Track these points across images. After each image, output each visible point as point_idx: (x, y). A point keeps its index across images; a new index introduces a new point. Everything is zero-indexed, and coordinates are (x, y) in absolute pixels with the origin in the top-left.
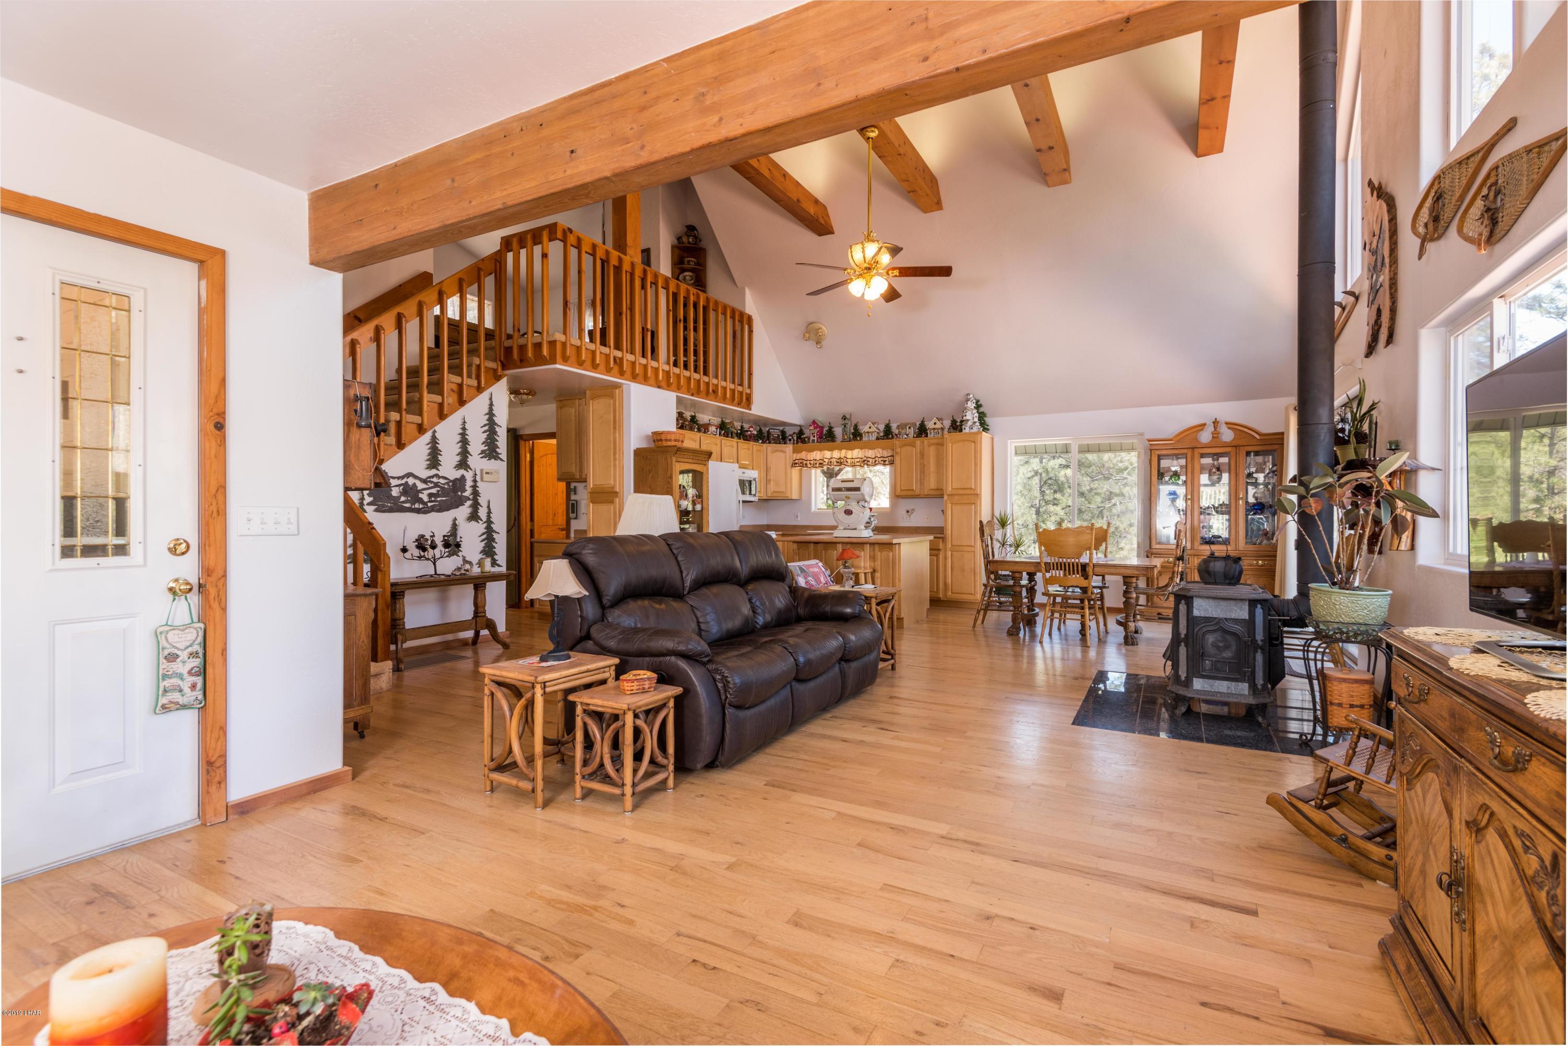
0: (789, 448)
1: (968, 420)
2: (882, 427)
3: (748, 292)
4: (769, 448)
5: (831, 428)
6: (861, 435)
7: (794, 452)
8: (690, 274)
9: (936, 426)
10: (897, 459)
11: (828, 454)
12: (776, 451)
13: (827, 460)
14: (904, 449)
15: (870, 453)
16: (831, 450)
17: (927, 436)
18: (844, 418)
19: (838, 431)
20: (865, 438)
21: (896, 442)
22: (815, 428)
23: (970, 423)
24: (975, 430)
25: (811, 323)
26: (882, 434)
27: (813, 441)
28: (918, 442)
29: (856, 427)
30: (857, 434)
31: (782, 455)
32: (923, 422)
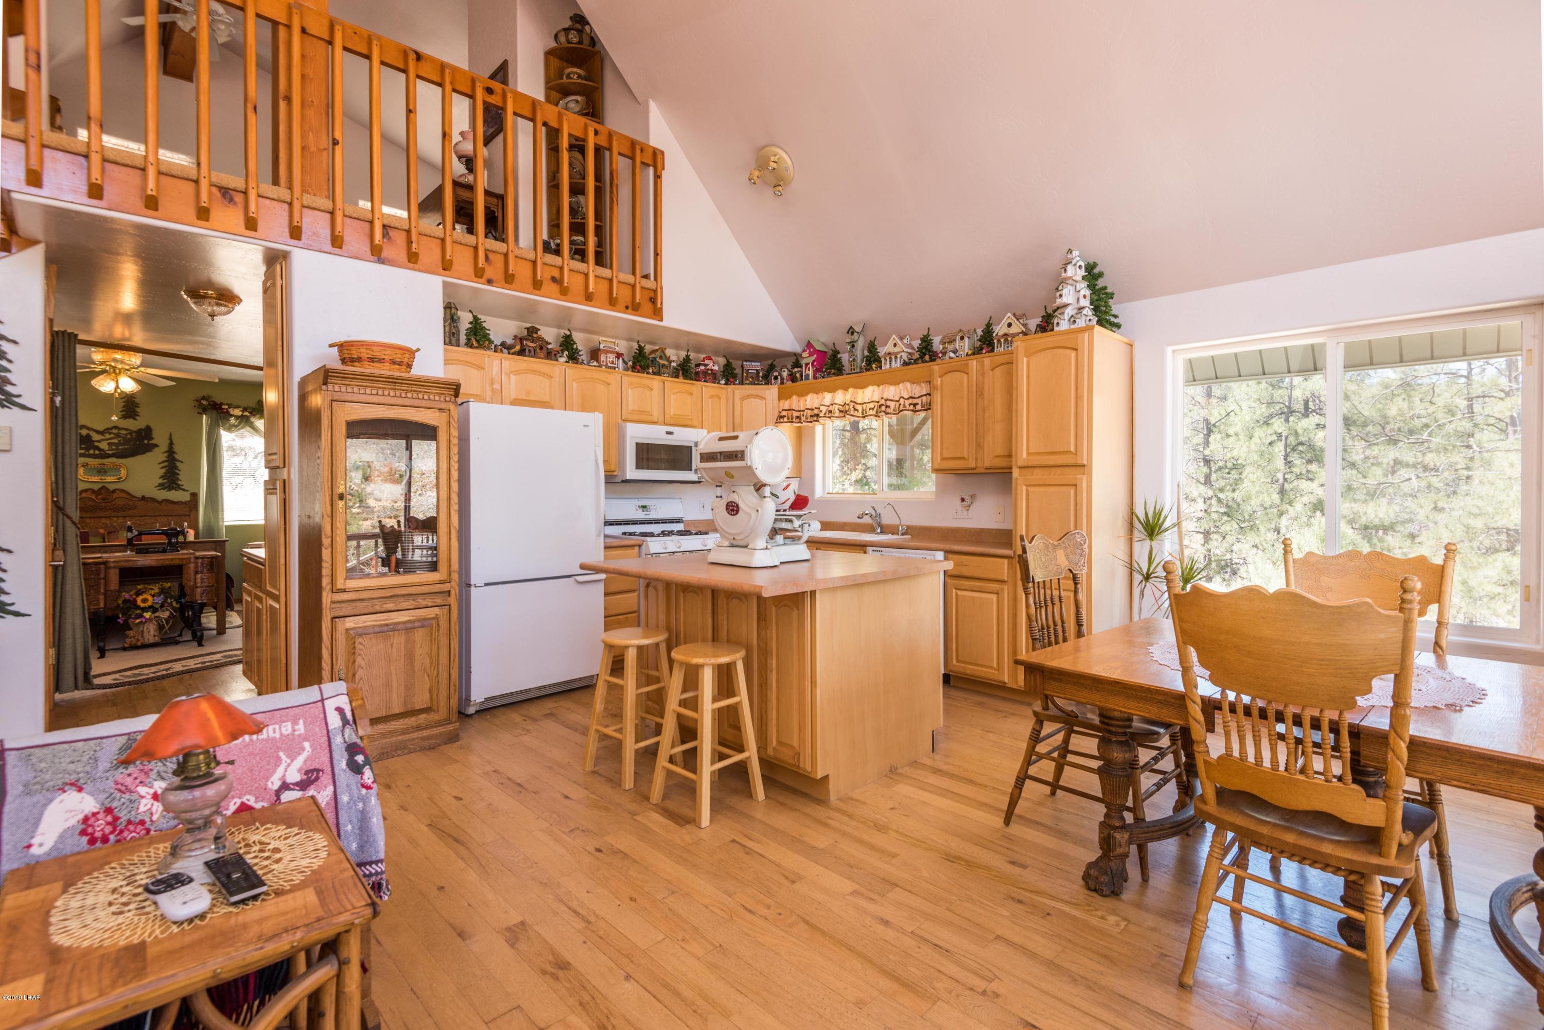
0: (772, 391)
1: (1066, 306)
2: (916, 343)
3: (653, 107)
4: (737, 393)
5: (836, 352)
6: (878, 361)
7: (782, 396)
8: (579, 98)
9: (1013, 330)
10: (937, 399)
11: (827, 398)
12: (749, 396)
13: (824, 409)
14: (948, 377)
15: (892, 392)
16: (832, 390)
17: (992, 351)
18: (851, 331)
19: (845, 358)
20: (886, 366)
21: (936, 367)
22: (810, 355)
23: (1069, 311)
24: (1081, 323)
25: (764, 147)
26: (917, 355)
27: (807, 377)
28: (974, 364)
29: (872, 347)
30: (873, 359)
31: (761, 403)
32: (989, 325)
